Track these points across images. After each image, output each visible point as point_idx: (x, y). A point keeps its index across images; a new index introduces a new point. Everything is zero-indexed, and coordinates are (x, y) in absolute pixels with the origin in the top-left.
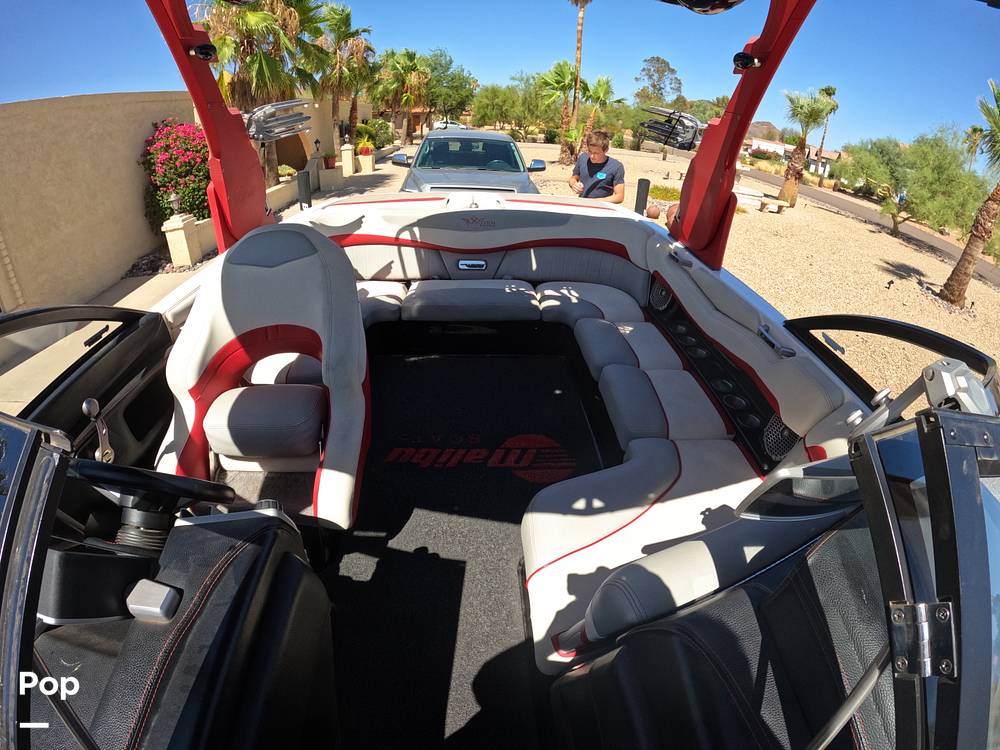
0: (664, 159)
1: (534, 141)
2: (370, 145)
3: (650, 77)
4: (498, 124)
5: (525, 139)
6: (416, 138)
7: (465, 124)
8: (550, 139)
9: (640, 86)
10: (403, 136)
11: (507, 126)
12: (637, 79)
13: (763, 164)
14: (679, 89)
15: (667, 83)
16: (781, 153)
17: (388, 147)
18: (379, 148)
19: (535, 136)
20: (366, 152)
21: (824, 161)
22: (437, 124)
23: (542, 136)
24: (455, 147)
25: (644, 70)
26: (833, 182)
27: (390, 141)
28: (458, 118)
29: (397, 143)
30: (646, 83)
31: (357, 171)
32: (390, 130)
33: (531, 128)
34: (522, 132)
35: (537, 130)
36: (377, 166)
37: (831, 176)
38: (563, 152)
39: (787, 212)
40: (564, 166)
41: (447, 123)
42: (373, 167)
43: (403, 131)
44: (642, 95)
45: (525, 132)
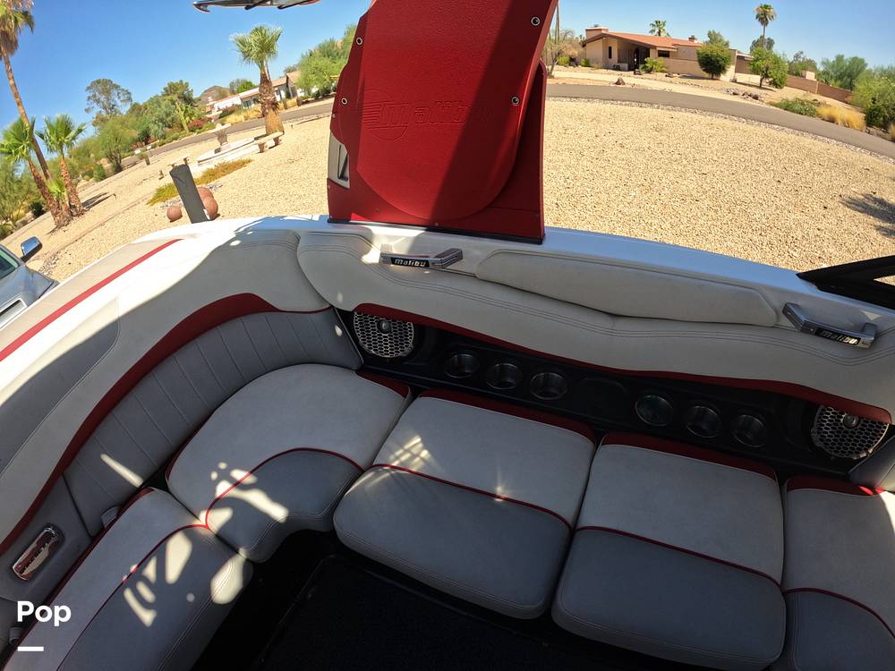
0: (148, 164)
1: (25, 223)
3: (98, 101)
5: (16, 227)
8: (38, 211)
9: (93, 114)
12: (87, 110)
13: (232, 118)
14: (130, 99)
15: (116, 99)
16: (239, 102)
19: (23, 219)
21: (276, 89)
23: (30, 214)
25: (89, 98)
26: (294, 100)
30: (97, 109)
33: (15, 214)
34: (10, 222)
35: (22, 212)
37: (288, 96)
38: (55, 215)
39: (283, 139)
40: (64, 228)
44: (100, 121)
45: (12, 220)
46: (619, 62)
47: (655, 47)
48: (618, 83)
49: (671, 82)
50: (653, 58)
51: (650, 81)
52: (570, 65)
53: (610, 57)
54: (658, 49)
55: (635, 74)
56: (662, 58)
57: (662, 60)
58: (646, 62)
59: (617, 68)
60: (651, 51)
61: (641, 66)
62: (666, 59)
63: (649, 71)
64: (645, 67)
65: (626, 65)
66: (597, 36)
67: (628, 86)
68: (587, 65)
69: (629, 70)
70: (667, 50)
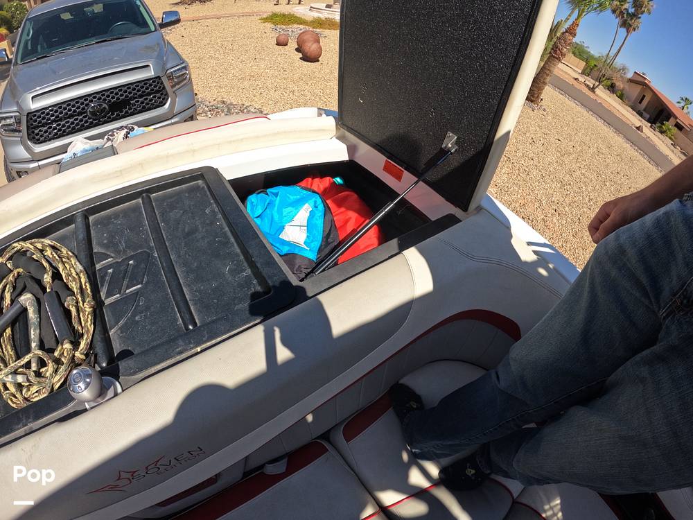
46: (645, 110)
47: (676, 118)
48: (638, 128)
49: (673, 151)
50: (669, 124)
51: (659, 140)
52: (608, 89)
53: (641, 102)
54: (678, 120)
55: (651, 127)
56: (676, 129)
57: (675, 130)
58: (663, 124)
59: (641, 114)
60: (672, 118)
61: (658, 124)
62: (679, 132)
63: (662, 132)
64: (661, 127)
65: (648, 116)
66: (640, 81)
67: (643, 135)
68: (622, 97)
69: (648, 121)
70: (683, 125)
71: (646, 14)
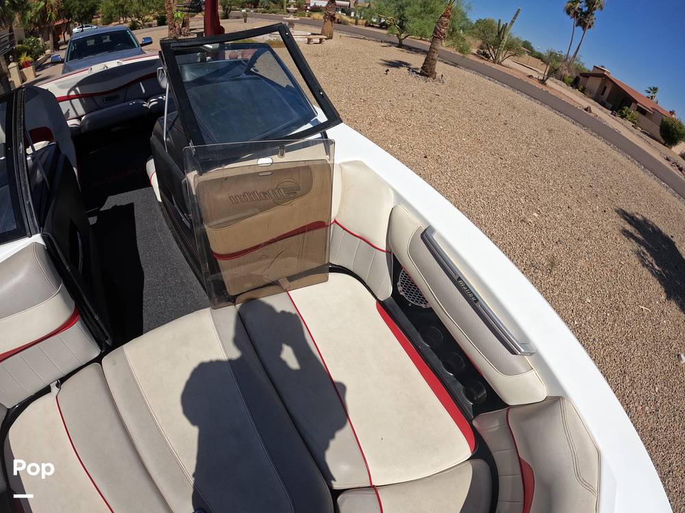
1: (150, 26)
2: (29, 59)
4: (122, 19)
5: (143, 26)
6: (62, 44)
7: (96, 25)
8: (162, 22)
10: (52, 46)
11: (129, 20)
13: (315, 15)
17: (41, 57)
18: (36, 60)
19: (150, 23)
20: (27, 64)
22: (75, 30)
23: (156, 21)
24: (91, 43)
27: (43, 52)
28: (90, 22)
29: (48, 52)
31: (23, 81)
32: (41, 44)
33: (146, 17)
34: (141, 21)
35: (151, 18)
36: (37, 74)
38: (170, 29)
41: (82, 27)
42: (35, 74)
43: (50, 42)
45: (143, 21)
46: (607, 101)
47: (636, 102)
49: (634, 132)
50: (632, 111)
51: (619, 125)
52: (571, 86)
53: (603, 94)
54: (638, 104)
55: (612, 113)
56: (638, 113)
58: (623, 109)
59: (603, 104)
60: (633, 103)
61: (619, 111)
62: (641, 116)
63: (623, 117)
64: (621, 113)
65: (611, 106)
66: (600, 74)
68: (583, 91)
69: (610, 109)
70: (645, 108)
71: (598, 10)
